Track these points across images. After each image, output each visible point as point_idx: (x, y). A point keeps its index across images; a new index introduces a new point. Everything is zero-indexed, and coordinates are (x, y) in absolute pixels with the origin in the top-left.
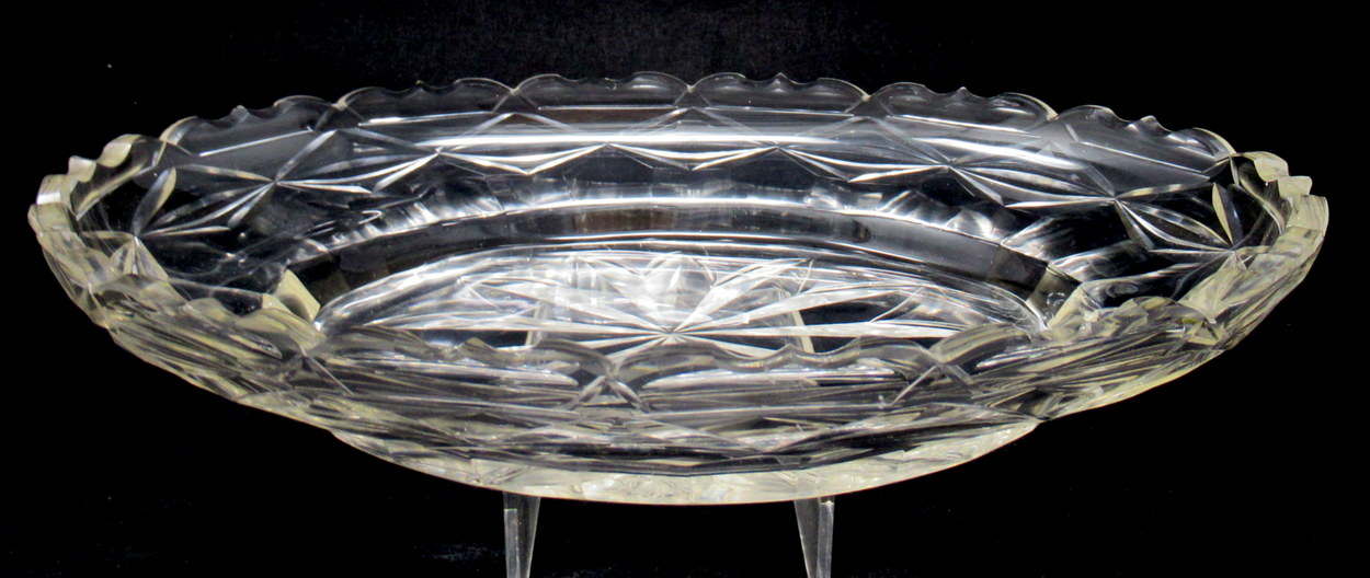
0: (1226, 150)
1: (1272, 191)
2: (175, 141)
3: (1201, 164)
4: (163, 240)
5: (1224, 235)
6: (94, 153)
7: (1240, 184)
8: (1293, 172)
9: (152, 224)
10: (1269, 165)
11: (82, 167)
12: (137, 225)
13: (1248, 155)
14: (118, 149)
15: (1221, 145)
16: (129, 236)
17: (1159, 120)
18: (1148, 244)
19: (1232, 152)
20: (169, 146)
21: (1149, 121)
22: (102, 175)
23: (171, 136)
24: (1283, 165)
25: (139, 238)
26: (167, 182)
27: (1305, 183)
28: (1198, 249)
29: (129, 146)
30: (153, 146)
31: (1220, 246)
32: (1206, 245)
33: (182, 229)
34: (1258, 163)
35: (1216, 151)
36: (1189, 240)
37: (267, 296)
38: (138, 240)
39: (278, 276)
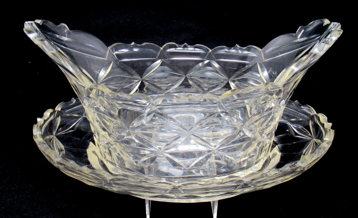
0: (314, 112)
1: (323, 125)
2: (60, 109)
3: (308, 115)
4: (60, 135)
5: (311, 134)
6: (41, 116)
7: (316, 121)
8: (329, 121)
9: (57, 132)
10: (323, 118)
11: (40, 120)
12: (54, 133)
14: (47, 114)
16: (53, 136)
17: (298, 102)
18: (294, 134)
20: (58, 111)
22: (45, 121)
23: (58, 108)
24: (326, 118)
25: (55, 136)
26: (59, 120)
28: (305, 137)
29: (50, 112)
30: (54, 111)
31: (310, 137)
32: (307, 136)
33: (64, 132)
34: (320, 118)
35: (311, 112)
36: (303, 134)
37: (87, 150)
38: (55, 137)
39: (89, 144)
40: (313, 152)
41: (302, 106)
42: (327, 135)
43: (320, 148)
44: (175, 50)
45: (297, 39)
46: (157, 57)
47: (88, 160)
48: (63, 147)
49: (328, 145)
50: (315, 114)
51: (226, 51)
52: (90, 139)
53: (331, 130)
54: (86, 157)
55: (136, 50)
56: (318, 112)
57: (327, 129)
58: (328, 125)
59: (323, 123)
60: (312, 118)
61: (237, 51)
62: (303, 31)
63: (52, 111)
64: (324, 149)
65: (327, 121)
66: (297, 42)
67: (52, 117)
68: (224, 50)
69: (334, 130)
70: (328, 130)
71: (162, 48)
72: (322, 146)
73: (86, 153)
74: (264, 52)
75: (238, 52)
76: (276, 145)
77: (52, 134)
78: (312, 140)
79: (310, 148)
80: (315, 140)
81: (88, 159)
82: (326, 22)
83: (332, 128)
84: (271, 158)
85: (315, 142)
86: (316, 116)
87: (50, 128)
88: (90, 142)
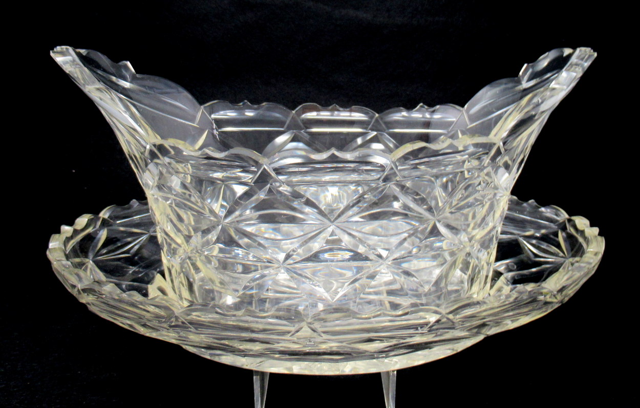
0: (564, 215)
1: (582, 233)
2: (106, 216)
3: (554, 221)
4: (102, 261)
5: (564, 253)
6: (71, 223)
7: (570, 230)
8: (592, 225)
9: (97, 254)
10: (581, 222)
11: (66, 230)
12: (91, 255)
13: (573, 218)
14: (82, 221)
15: (562, 213)
16: (87, 260)
17: (536, 202)
18: (532, 256)
19: (567, 216)
20: (103, 218)
21: (532, 202)
22: (76, 232)
23: (105, 214)
24: (587, 222)
25: (92, 260)
26: (103, 235)
27: (596, 230)
29: (87, 219)
30: (96, 219)
31: (563, 257)
32: (556, 256)
33: (111, 256)
34: (577, 222)
35: (560, 217)
36: (548, 254)
38: (91, 262)
41: (542, 207)
44: (317, 115)
45: (521, 84)
46: (286, 126)
50: (566, 219)
51: (403, 116)
55: (250, 114)
56: (570, 214)
58: (593, 233)
59: (582, 229)
60: (562, 225)
61: (423, 115)
62: (530, 71)
63: (92, 218)
66: (522, 89)
67: (90, 230)
68: (401, 115)
71: (294, 112)
74: (468, 111)
75: (425, 116)
76: (501, 276)
77: (87, 257)
78: (566, 262)
82: (567, 51)
86: (569, 221)
87: (84, 247)
88: (157, 274)
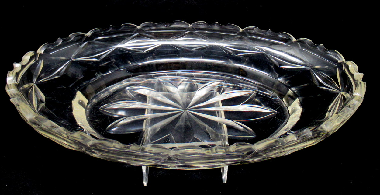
1: (352, 75)
2: (42, 52)
3: (335, 62)
4: (42, 83)
5: (339, 85)
7: (345, 70)
10: (353, 67)
11: (17, 66)
12: (35, 80)
13: (348, 62)
14: (27, 57)
15: (341, 57)
16: (32, 84)
18: (317, 84)
19: (344, 60)
20: (40, 54)
21: (322, 46)
22: (23, 67)
24: (357, 67)
25: (35, 83)
26: (42, 64)
27: (362, 75)
28: (331, 89)
29: (30, 57)
30: (36, 54)
31: (337, 88)
32: (334, 87)
33: (47, 79)
34: (350, 66)
35: (339, 59)
36: (329, 85)
37: (73, 101)
38: (35, 85)
39: (75, 93)
40: (340, 109)
41: (329, 51)
42: (358, 89)
43: (349, 106)
47: (73, 115)
48: (43, 97)
49: (358, 102)
50: (343, 62)
52: (78, 87)
53: (362, 83)
54: (71, 110)
56: (347, 59)
57: (358, 81)
58: (359, 76)
59: (353, 73)
60: (340, 65)
63: (34, 54)
64: (353, 107)
65: (357, 71)
67: (33, 62)
69: (365, 83)
70: (359, 83)
72: (352, 104)
73: (71, 104)
76: (297, 98)
77: (32, 82)
78: (340, 93)
79: (337, 103)
80: (343, 93)
81: (72, 113)
83: (364, 80)
84: (290, 113)
85: (344, 97)
86: (345, 64)
87: (28, 76)
88: (77, 91)
